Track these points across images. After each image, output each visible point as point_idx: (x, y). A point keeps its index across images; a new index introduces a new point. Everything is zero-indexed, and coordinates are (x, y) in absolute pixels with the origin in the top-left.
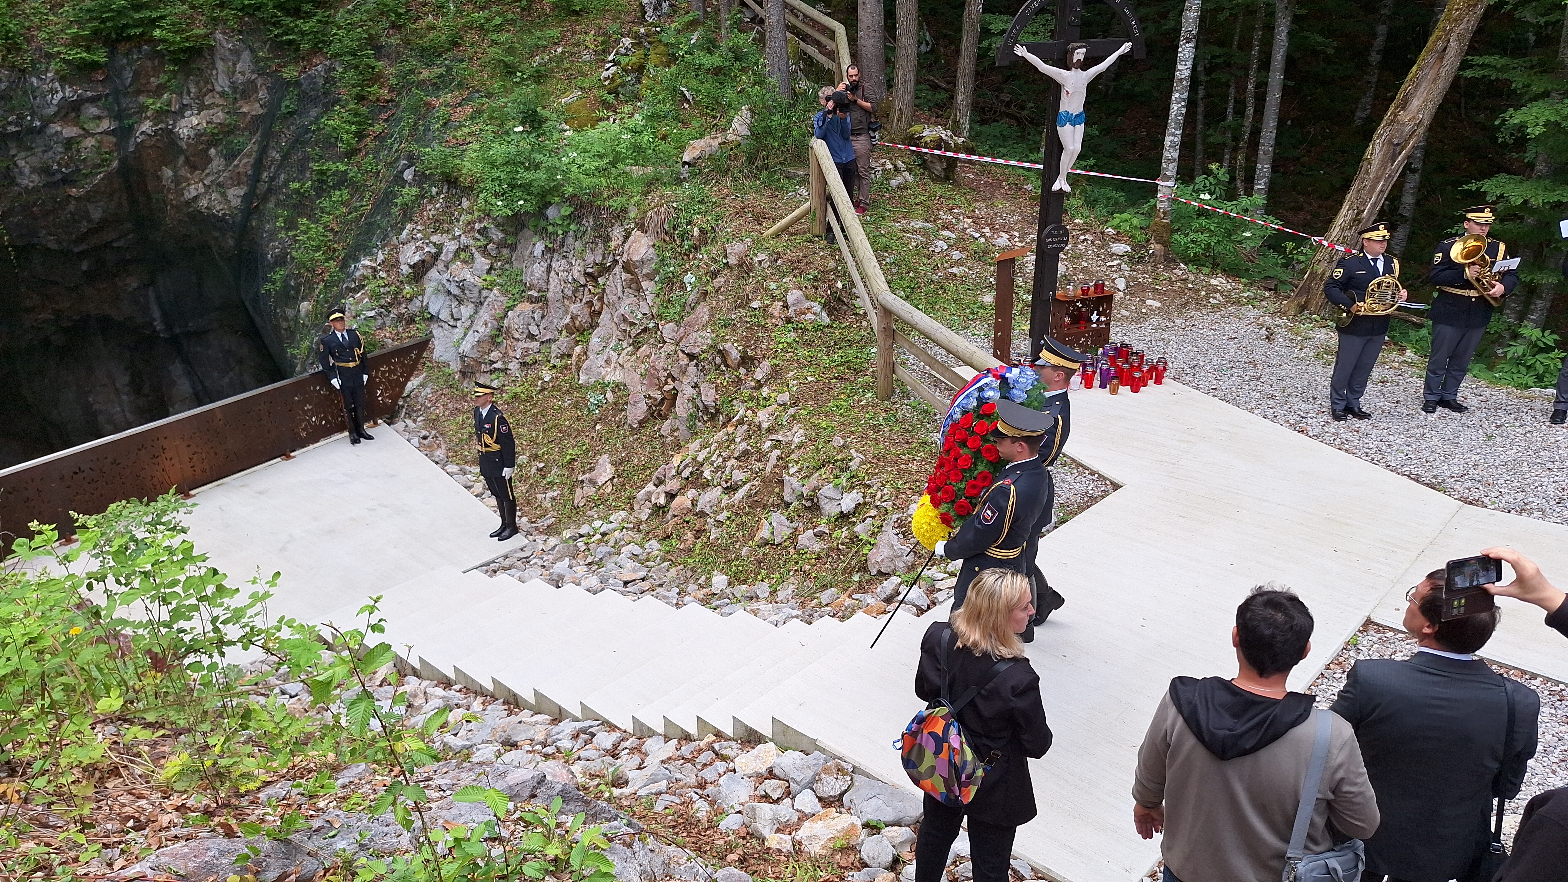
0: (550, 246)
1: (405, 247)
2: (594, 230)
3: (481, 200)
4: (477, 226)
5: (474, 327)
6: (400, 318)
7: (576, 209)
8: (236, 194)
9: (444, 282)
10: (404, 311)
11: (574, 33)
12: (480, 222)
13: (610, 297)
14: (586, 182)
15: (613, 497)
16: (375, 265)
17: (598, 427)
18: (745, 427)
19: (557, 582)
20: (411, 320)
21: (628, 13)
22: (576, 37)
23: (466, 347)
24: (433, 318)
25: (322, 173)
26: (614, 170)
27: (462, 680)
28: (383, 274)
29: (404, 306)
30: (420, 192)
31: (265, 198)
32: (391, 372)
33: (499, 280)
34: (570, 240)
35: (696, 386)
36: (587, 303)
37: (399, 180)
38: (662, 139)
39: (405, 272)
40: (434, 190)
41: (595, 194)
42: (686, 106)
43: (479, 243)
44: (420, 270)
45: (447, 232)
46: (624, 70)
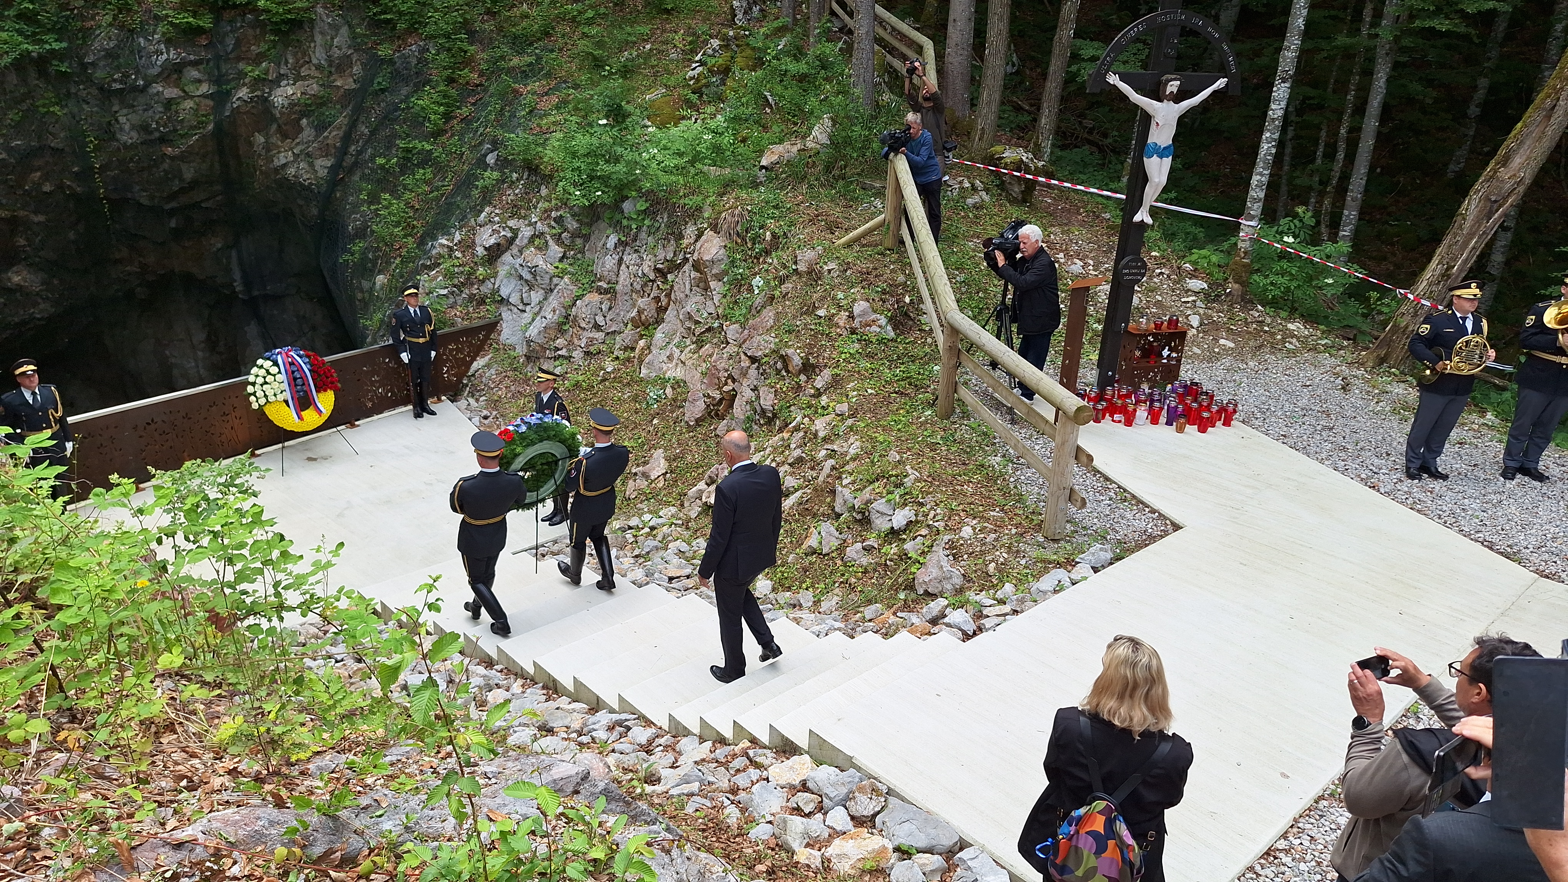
0: (623, 239)
1: (482, 229)
2: (668, 227)
3: (559, 189)
4: (553, 214)
5: (542, 313)
6: (471, 297)
7: (651, 205)
8: (323, 165)
9: (517, 266)
10: (475, 292)
11: (664, 31)
12: (557, 210)
13: (678, 294)
14: (664, 179)
15: (664, 492)
16: (451, 245)
17: (655, 421)
18: (801, 434)
20: (482, 302)
21: (718, 15)
22: (666, 35)
23: (533, 332)
24: (504, 301)
25: (408, 150)
26: (693, 170)
27: (504, 660)
28: (458, 254)
29: (476, 287)
30: (501, 176)
31: (351, 171)
32: (458, 350)
33: (570, 269)
34: (643, 235)
35: (755, 389)
36: (655, 298)
37: (482, 163)
38: (741, 142)
39: (479, 254)
40: (515, 175)
41: (671, 191)
42: (768, 110)
43: (554, 231)
44: (495, 253)
45: (524, 218)
46: (710, 70)
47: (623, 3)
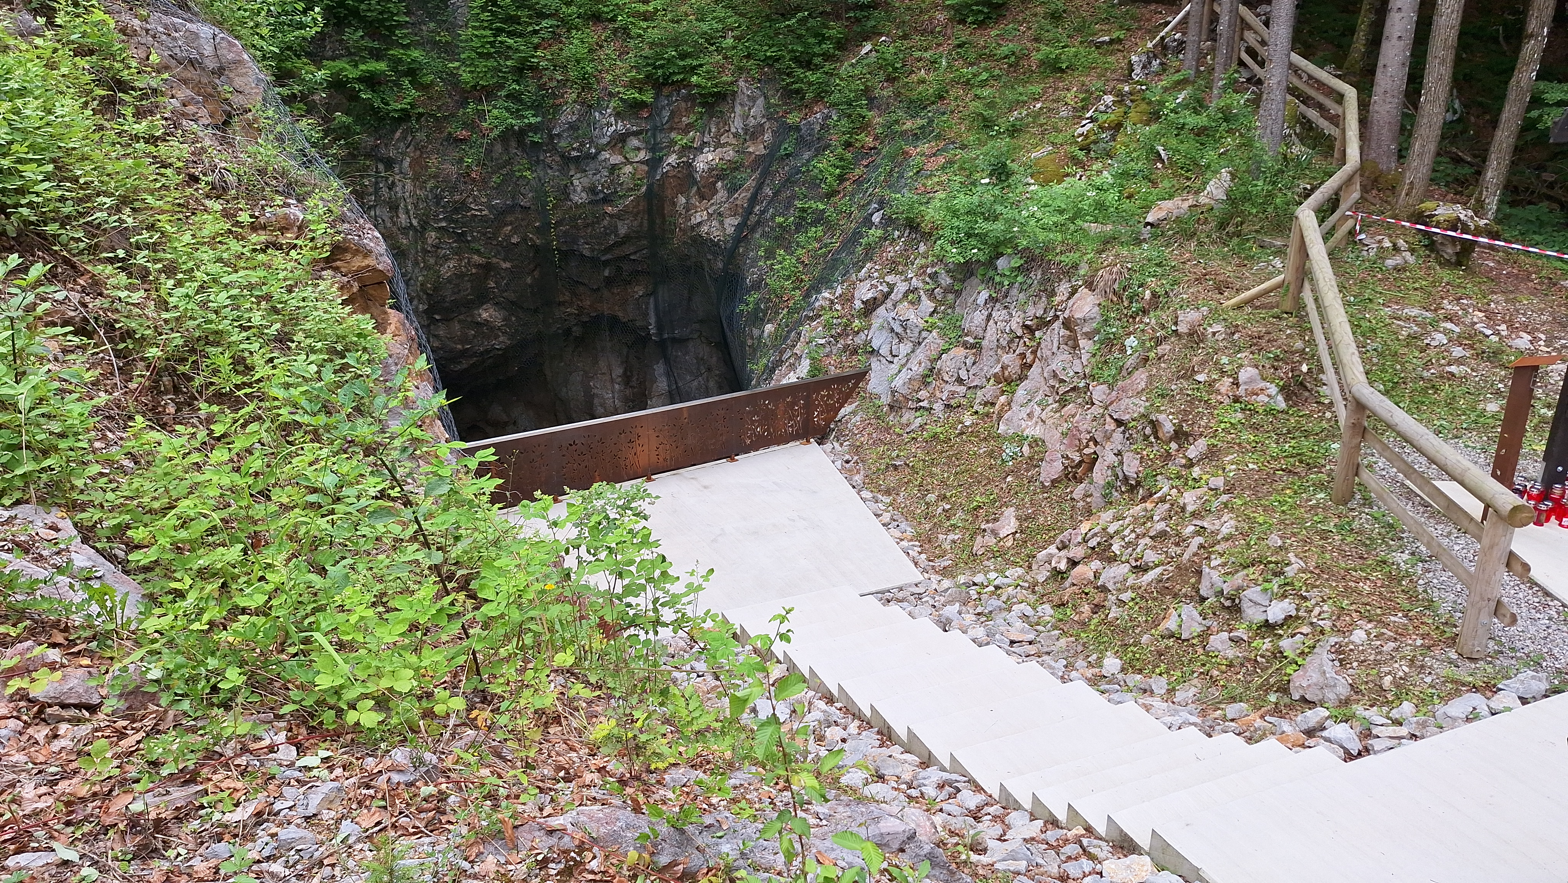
0: (994, 295)
1: (862, 284)
2: (1040, 283)
3: (937, 247)
4: (929, 271)
5: (909, 365)
6: (846, 348)
7: (1026, 262)
8: (731, 223)
9: (890, 319)
10: (850, 342)
11: (1056, 89)
12: (933, 266)
13: (1044, 352)
14: (1042, 236)
15: (1012, 552)
16: (833, 298)
17: (1009, 479)
19: (945, 626)
20: (855, 352)
21: (1114, 71)
22: (1057, 93)
23: (898, 383)
24: (874, 353)
25: (804, 210)
26: (1072, 227)
27: (844, 699)
28: (838, 307)
29: (851, 338)
30: (884, 234)
31: (753, 229)
32: (829, 396)
33: (940, 324)
34: (1014, 292)
35: (1119, 454)
36: (1021, 354)
37: (868, 222)
38: (1127, 198)
39: (857, 307)
40: (897, 233)
41: (1048, 248)
42: (1159, 165)
43: (928, 287)
44: (871, 306)
45: (901, 273)
46: (1100, 127)
47: (1017, 64)
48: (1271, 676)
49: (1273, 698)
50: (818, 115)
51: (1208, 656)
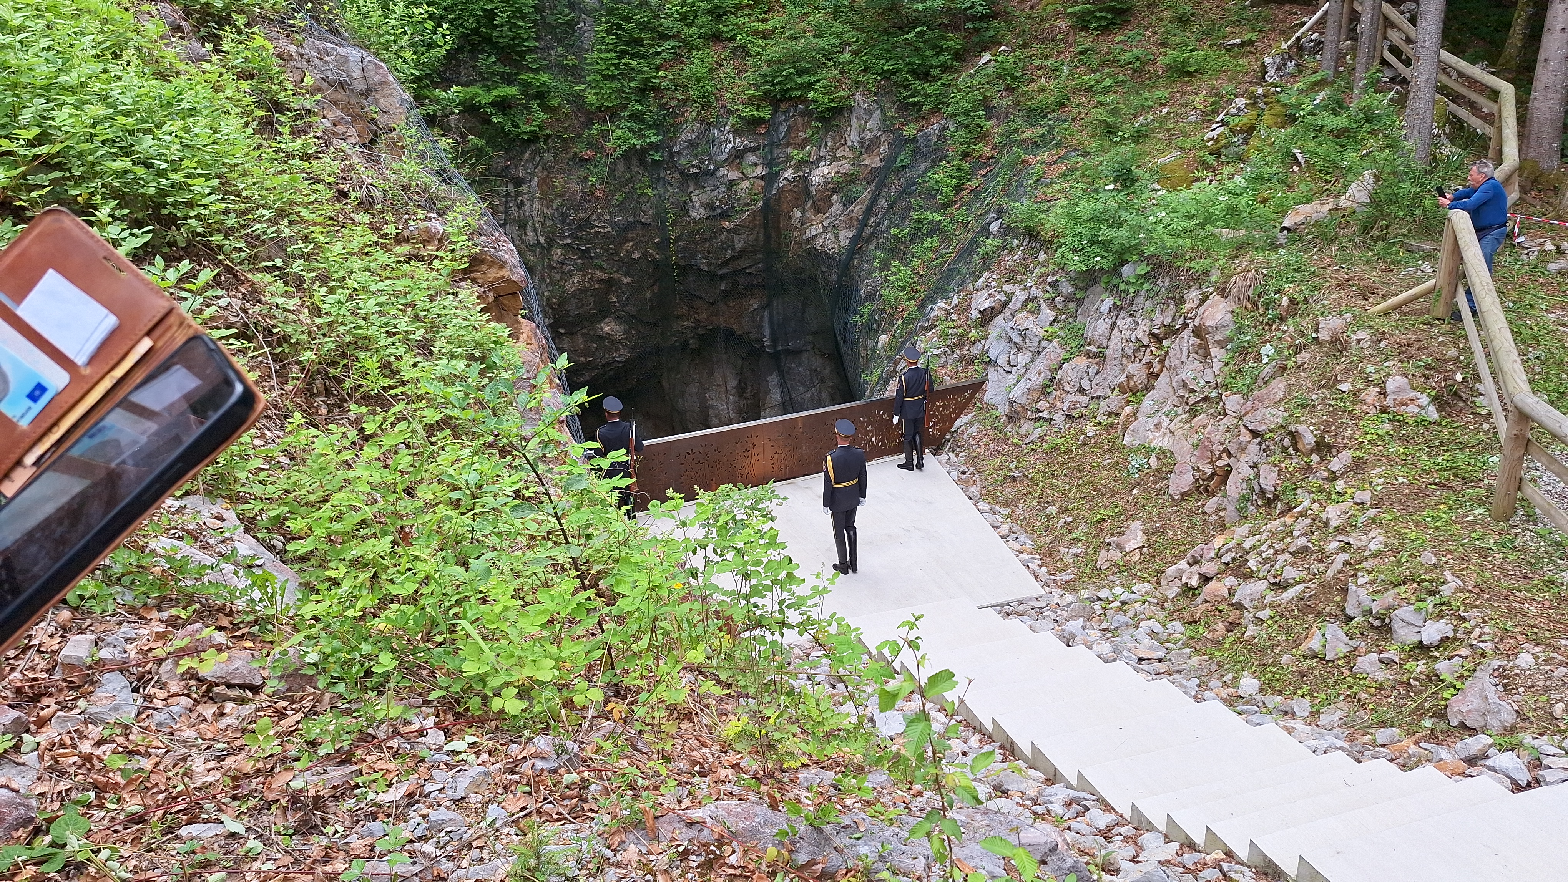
0: (1119, 303)
1: (978, 293)
2: (1168, 290)
3: (1058, 255)
4: (1049, 279)
5: (1028, 375)
6: (962, 358)
7: (1153, 269)
8: (846, 236)
9: (1008, 329)
10: (966, 352)
11: (1184, 94)
12: (1053, 275)
13: (1172, 361)
14: (1170, 242)
15: (1139, 567)
16: (949, 308)
17: (1135, 491)
19: (1068, 641)
20: (971, 362)
21: (1246, 74)
22: (1185, 98)
23: (1016, 393)
24: (991, 363)
25: (919, 221)
26: (1202, 233)
28: (954, 317)
29: (967, 347)
30: (1002, 243)
32: (944, 407)
33: (1060, 333)
34: (1140, 299)
35: (1254, 466)
36: (1147, 363)
37: (985, 231)
38: (1261, 202)
39: (974, 317)
40: (1016, 242)
41: (1176, 254)
42: (1296, 169)
43: (1048, 296)
44: (988, 316)
45: (1020, 283)
46: (1231, 131)
47: (1143, 70)
48: (1426, 700)
49: (1428, 723)
50: (935, 126)
51: (1355, 678)
